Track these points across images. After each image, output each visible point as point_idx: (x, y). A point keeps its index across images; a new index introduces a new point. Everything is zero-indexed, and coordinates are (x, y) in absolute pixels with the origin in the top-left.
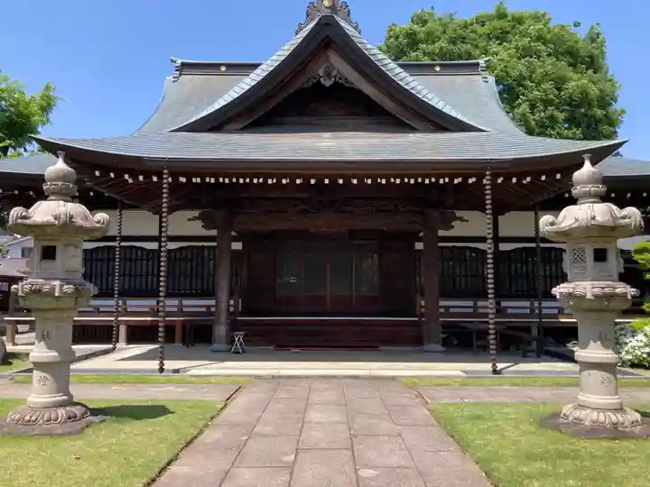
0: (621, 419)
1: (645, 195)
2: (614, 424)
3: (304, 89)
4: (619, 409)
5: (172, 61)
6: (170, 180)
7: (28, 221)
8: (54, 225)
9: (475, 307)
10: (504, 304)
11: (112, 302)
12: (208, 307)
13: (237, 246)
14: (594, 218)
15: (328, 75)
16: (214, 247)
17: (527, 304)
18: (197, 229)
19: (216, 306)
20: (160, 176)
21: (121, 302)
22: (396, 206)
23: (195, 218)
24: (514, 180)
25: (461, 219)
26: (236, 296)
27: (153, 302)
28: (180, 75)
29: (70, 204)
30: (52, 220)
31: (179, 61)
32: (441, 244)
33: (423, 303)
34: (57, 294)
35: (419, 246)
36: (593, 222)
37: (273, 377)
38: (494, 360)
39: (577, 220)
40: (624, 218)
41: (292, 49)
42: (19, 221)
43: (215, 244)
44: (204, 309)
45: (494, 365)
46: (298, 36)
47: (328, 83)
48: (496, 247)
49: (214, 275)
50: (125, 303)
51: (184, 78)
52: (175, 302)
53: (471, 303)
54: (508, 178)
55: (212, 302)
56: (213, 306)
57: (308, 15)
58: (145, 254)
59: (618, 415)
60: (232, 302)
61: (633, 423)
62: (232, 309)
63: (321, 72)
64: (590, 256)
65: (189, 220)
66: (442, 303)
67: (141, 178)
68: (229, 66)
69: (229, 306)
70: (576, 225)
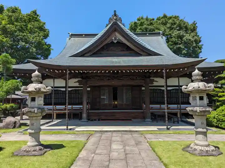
0: (209, 149)
1: (212, 73)
2: (207, 151)
3: (108, 44)
4: (208, 146)
5: (68, 33)
6: (69, 72)
7: (27, 91)
8: (35, 91)
9: (160, 107)
10: (169, 106)
11: (52, 107)
12: (80, 108)
13: (89, 89)
14: (199, 87)
15: (115, 39)
16: (82, 90)
17: (176, 106)
18: (77, 84)
19: (83, 107)
20: (66, 70)
21: (54, 107)
22: (136, 78)
23: (76, 82)
24: (172, 70)
25: (156, 81)
26: (89, 104)
27: (64, 107)
28: (71, 37)
29: (39, 84)
30: (34, 90)
31: (71, 33)
32: (150, 88)
33: (145, 106)
34: (36, 112)
35: (143, 88)
36: (199, 89)
37: (100, 131)
38: (167, 125)
39: (194, 88)
40: (208, 87)
41: (105, 32)
42: (24, 90)
43: (82, 89)
44: (79, 108)
45: (167, 127)
46: (106, 28)
47: (115, 42)
48: (167, 88)
49: (82, 98)
50: (55, 107)
51: (72, 39)
52: (70, 106)
53: (159, 106)
54: (170, 70)
55: (82, 106)
56: (82, 107)
57: (109, 22)
58: (61, 92)
59: (208, 148)
60: (87, 106)
61: (213, 150)
62: (87, 108)
63: (113, 38)
64: (198, 98)
65: (74, 82)
66: (151, 106)
67: (60, 71)
68: (86, 35)
69: (87, 107)
70: (194, 89)
